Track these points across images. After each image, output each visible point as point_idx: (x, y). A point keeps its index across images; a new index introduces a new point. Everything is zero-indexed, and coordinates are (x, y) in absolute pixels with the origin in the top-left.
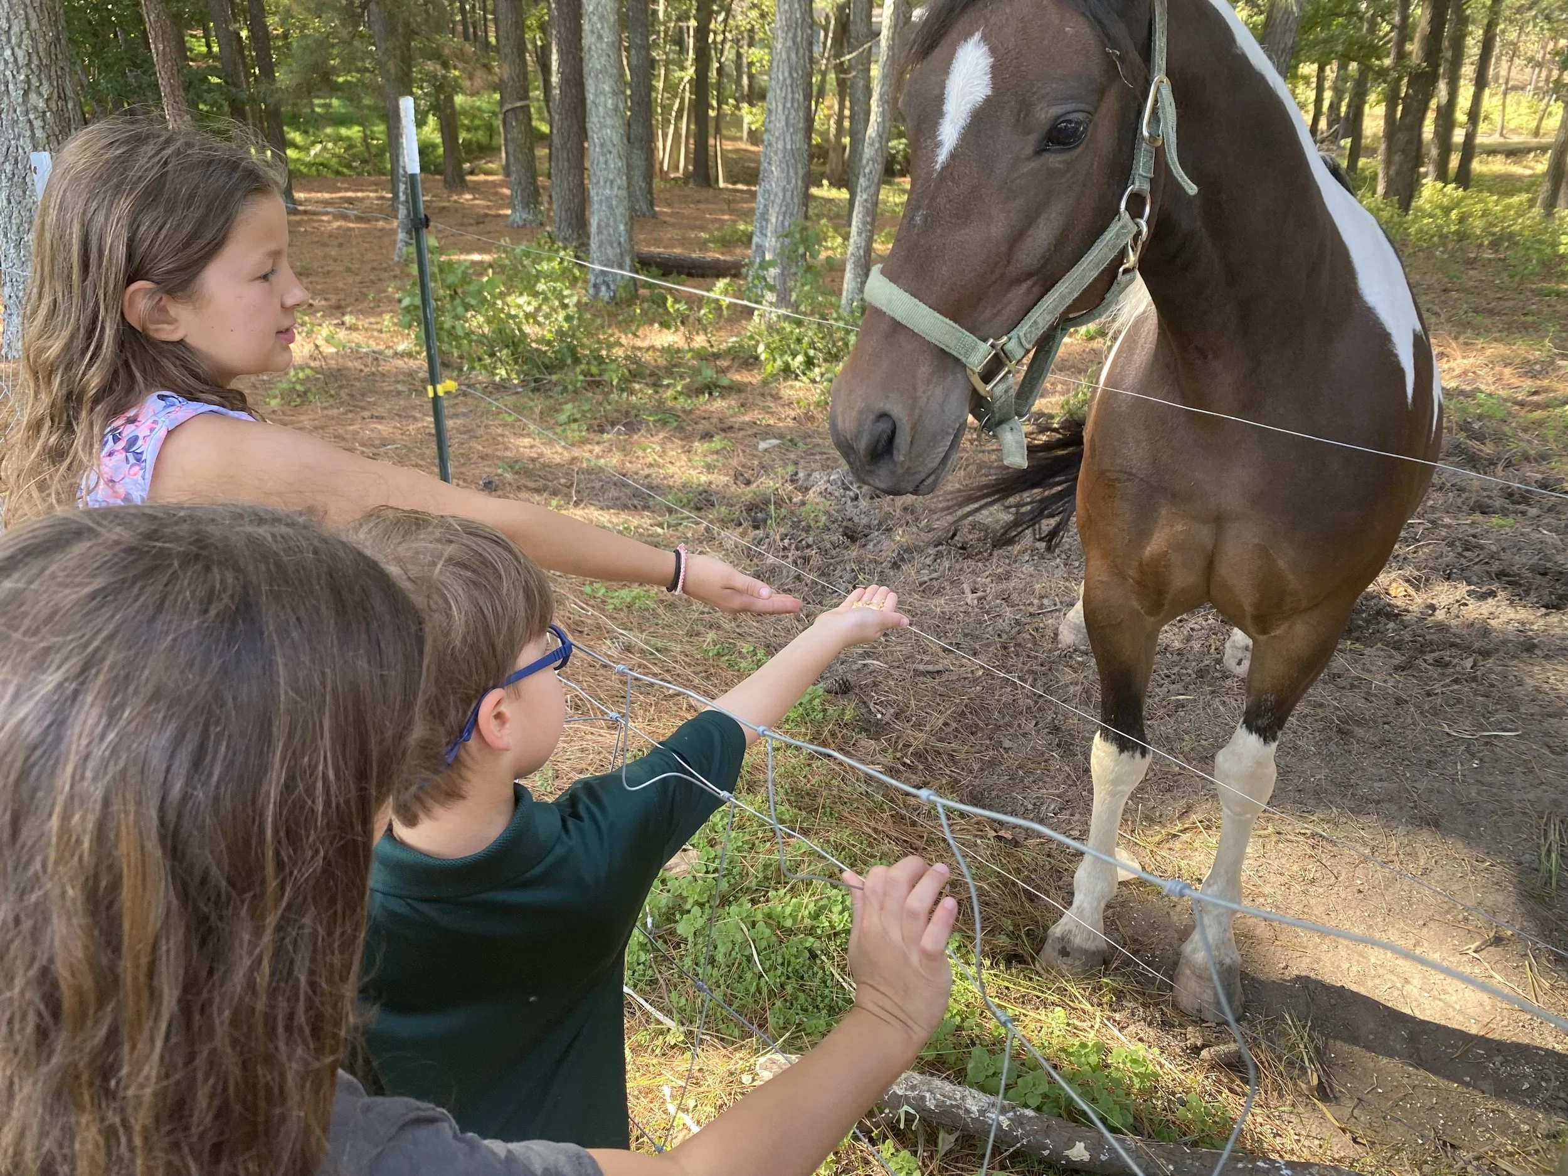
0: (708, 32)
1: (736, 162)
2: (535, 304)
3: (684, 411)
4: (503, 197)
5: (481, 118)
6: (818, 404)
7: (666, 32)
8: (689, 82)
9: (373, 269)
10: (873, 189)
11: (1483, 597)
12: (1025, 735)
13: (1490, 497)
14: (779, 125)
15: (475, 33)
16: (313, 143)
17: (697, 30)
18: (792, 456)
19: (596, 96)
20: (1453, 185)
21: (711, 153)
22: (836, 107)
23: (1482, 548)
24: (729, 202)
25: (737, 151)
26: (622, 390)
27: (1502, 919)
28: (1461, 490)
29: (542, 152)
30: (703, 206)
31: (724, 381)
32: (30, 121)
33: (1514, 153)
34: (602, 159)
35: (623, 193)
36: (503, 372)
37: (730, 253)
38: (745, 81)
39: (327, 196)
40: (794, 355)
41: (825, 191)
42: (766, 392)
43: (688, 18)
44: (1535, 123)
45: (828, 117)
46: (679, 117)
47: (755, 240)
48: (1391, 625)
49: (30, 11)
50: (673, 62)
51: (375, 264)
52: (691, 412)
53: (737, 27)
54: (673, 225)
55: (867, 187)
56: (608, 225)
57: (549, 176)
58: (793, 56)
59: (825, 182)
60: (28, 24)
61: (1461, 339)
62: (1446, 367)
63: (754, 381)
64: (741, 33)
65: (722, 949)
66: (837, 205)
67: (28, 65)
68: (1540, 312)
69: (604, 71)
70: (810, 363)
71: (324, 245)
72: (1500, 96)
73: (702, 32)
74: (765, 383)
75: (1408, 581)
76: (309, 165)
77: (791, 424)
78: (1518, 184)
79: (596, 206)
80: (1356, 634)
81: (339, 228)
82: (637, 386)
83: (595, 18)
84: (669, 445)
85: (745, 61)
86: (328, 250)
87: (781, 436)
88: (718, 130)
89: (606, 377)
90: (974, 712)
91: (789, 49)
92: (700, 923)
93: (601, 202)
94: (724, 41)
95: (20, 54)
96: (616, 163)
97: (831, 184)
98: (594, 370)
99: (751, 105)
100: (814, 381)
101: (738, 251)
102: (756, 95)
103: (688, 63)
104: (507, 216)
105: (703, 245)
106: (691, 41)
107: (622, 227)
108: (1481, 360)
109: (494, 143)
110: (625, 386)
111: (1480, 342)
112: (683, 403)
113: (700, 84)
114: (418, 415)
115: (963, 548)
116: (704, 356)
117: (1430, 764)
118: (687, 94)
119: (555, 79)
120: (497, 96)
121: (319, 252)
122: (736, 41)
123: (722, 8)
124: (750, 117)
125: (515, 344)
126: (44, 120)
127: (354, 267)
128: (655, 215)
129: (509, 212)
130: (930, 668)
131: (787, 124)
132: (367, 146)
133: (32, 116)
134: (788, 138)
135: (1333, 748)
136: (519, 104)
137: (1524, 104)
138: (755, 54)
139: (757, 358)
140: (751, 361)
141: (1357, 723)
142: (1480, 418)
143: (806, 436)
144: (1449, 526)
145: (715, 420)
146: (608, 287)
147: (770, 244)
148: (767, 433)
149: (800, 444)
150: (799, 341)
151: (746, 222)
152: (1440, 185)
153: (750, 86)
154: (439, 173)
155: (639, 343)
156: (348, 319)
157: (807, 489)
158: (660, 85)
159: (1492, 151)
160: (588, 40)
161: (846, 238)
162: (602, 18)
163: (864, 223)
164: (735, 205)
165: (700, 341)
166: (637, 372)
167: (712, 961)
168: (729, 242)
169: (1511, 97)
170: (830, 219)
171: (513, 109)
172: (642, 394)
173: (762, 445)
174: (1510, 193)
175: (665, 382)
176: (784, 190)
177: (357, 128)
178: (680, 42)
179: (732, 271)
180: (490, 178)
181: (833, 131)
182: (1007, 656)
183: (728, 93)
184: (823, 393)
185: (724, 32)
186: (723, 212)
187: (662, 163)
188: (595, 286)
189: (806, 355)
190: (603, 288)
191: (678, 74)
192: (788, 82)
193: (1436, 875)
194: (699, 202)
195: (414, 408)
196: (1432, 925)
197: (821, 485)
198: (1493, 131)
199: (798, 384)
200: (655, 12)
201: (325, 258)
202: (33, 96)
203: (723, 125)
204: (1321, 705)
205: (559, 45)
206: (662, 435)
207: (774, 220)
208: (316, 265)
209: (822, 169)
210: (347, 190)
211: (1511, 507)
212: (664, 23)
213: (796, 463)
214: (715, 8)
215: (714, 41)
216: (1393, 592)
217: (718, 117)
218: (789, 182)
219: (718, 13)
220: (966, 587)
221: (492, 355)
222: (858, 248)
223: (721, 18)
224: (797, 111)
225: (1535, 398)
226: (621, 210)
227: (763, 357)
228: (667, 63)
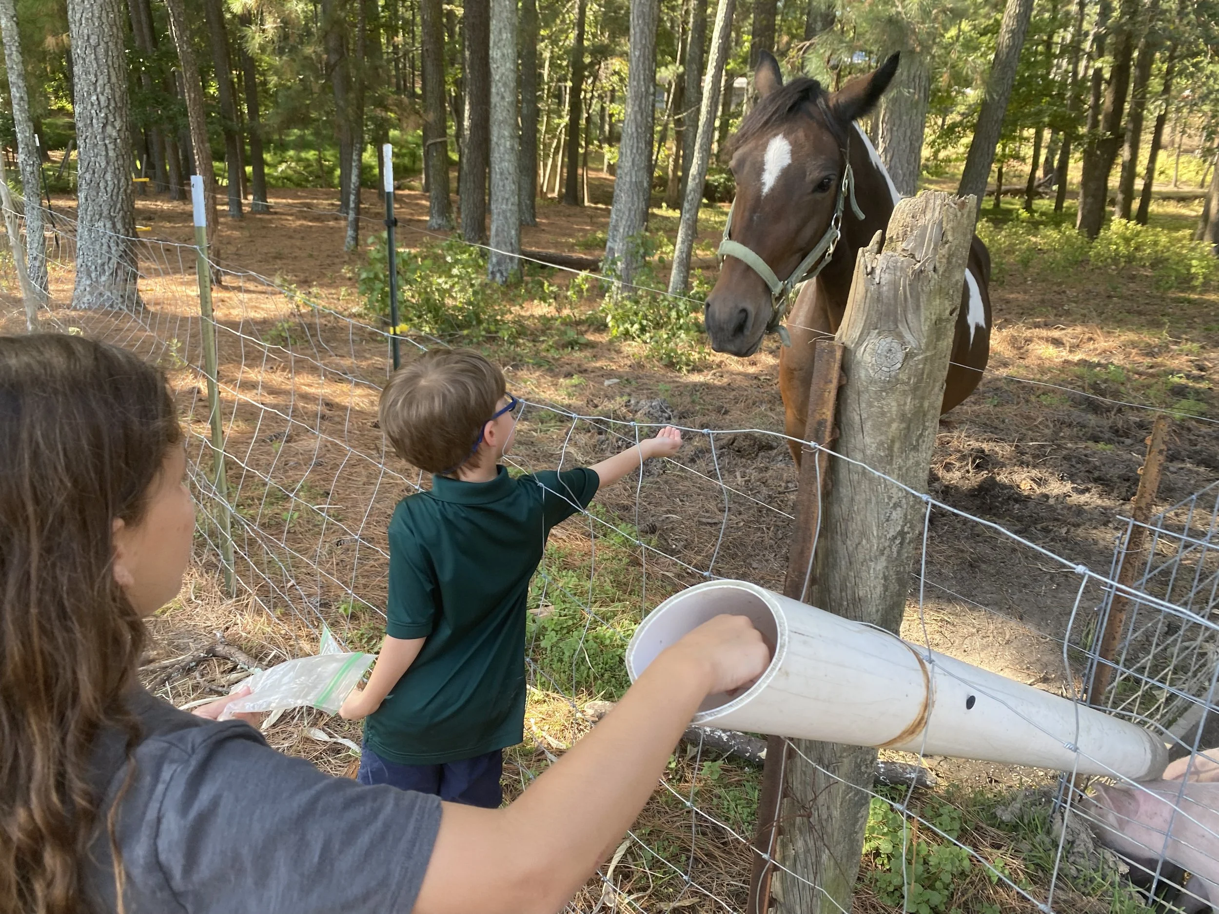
0: (580, 90)
1: (598, 187)
2: (450, 283)
3: (554, 359)
4: (423, 206)
5: (408, 148)
6: (647, 357)
7: (549, 89)
8: (565, 127)
9: (328, 256)
10: (694, 211)
11: (1082, 492)
12: (767, 561)
13: (1102, 432)
14: (627, 164)
15: (405, 85)
16: (280, 163)
17: (572, 89)
18: (628, 390)
19: (499, 139)
20: (1134, 222)
21: (580, 180)
22: (674, 149)
23: (1088, 462)
24: (591, 217)
25: (600, 179)
26: (511, 344)
27: (1050, 669)
28: (1084, 426)
29: (453, 175)
30: (571, 219)
31: (582, 340)
32: (106, 145)
33: (1183, 199)
34: (501, 184)
35: (515, 208)
36: (427, 329)
37: (591, 254)
38: (607, 127)
39: (290, 201)
40: (632, 324)
41: (664, 211)
42: (611, 348)
43: (566, 81)
44: (1201, 178)
45: (668, 156)
46: (556, 152)
47: (609, 244)
48: (1017, 506)
49: (111, 70)
50: (554, 112)
51: (329, 253)
52: (558, 359)
53: (602, 88)
54: (549, 233)
55: (690, 210)
56: (503, 230)
57: (457, 192)
58: (639, 117)
59: (664, 205)
60: (109, 79)
61: (1105, 329)
62: (1092, 347)
63: (604, 341)
64: (605, 92)
65: (567, 654)
66: (671, 222)
67: (107, 107)
68: (1174, 314)
69: (504, 121)
70: (643, 330)
71: (291, 237)
72: (1175, 157)
73: (576, 91)
74: (611, 342)
75: (1033, 480)
76: (277, 179)
77: (628, 369)
78: (1184, 222)
79: (495, 217)
80: (994, 511)
81: (301, 225)
82: (521, 341)
83: (500, 84)
84: (543, 380)
85: (607, 113)
86: (293, 241)
87: (620, 377)
88: (585, 164)
89: (500, 334)
90: (735, 546)
91: (636, 113)
92: (555, 639)
93: (499, 214)
94: (592, 98)
95: (102, 99)
96: (510, 186)
97: (668, 206)
98: (493, 328)
99: (611, 145)
100: (645, 342)
101: (597, 253)
102: (613, 138)
103: (564, 113)
104: (426, 221)
105: (571, 247)
106: (567, 97)
107: (513, 232)
108: (1117, 343)
109: (417, 166)
110: (513, 340)
111: (1117, 331)
112: (553, 354)
113: (573, 128)
114: (368, 356)
115: (739, 451)
116: (569, 323)
117: (1025, 586)
118: (563, 136)
119: (466, 123)
120: (420, 132)
121: (288, 242)
122: (600, 97)
123: (591, 74)
124: (609, 154)
125: (435, 310)
126: (115, 145)
127: (315, 253)
128: (536, 225)
129: (428, 218)
130: (709, 521)
131: (633, 164)
132: (321, 165)
133: (107, 142)
134: (634, 173)
135: (965, 575)
136: (439, 140)
137: (1194, 163)
138: (614, 108)
139: (606, 325)
140: (602, 327)
141: (984, 562)
142: (1106, 381)
143: (638, 377)
144: (1070, 449)
145: (575, 365)
146: (502, 274)
147: (618, 246)
148: (610, 374)
149: (633, 383)
150: (636, 314)
151: (603, 232)
152: (1124, 221)
153: (610, 131)
154: (374, 188)
155: (523, 313)
156: (314, 290)
157: (636, 411)
158: (543, 129)
159: (1166, 197)
160: (495, 99)
161: (675, 246)
162: (505, 85)
163: (687, 235)
164: (596, 220)
165: (566, 312)
166: (522, 330)
167: (561, 660)
168: (591, 246)
169: (1184, 159)
170: (666, 231)
171: (435, 144)
172: (525, 347)
173: (607, 383)
174: (1177, 229)
175: (542, 339)
176: (630, 210)
177: (312, 152)
178: (559, 97)
179: (592, 266)
180: (413, 193)
181: (671, 167)
182: (761, 516)
183: (593, 136)
184: (651, 350)
185: (592, 91)
186: (586, 224)
187: (542, 186)
188: (492, 273)
189: (641, 324)
190: (498, 275)
191: (557, 121)
192: (635, 135)
193: (1014, 645)
194: (569, 216)
195: (365, 351)
196: (1006, 670)
197: (646, 409)
198: (1169, 183)
199: (634, 344)
200: (541, 75)
201: (292, 247)
202: (109, 128)
203: (589, 159)
204: (962, 551)
205: (471, 99)
206: (538, 374)
207: (621, 230)
208: (286, 251)
209: (663, 194)
210: (306, 198)
211: (1116, 439)
212: (548, 84)
213: (629, 395)
214: (586, 73)
215: (585, 98)
216: (1022, 487)
217: (586, 154)
218: (633, 205)
219: (588, 77)
220: (738, 474)
221: (419, 317)
222: (682, 253)
223: (590, 81)
224: (640, 155)
225: (1151, 371)
226: (513, 220)
227: (610, 325)
228: (549, 113)
